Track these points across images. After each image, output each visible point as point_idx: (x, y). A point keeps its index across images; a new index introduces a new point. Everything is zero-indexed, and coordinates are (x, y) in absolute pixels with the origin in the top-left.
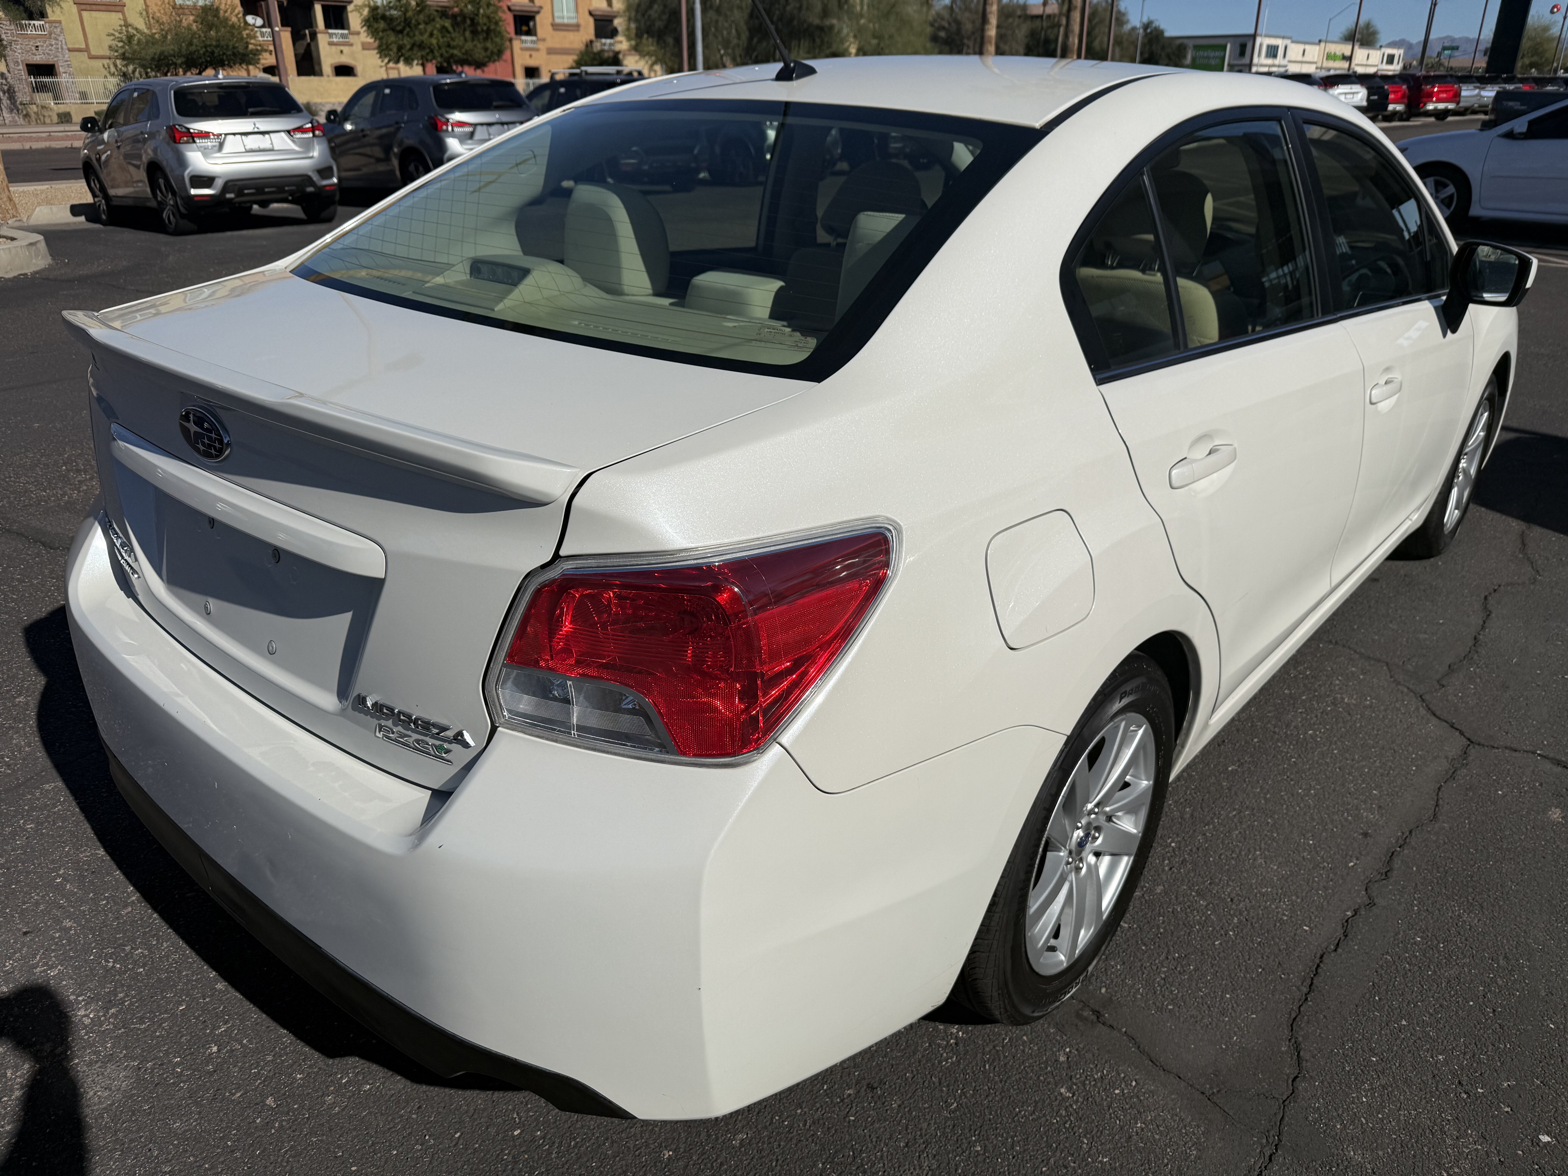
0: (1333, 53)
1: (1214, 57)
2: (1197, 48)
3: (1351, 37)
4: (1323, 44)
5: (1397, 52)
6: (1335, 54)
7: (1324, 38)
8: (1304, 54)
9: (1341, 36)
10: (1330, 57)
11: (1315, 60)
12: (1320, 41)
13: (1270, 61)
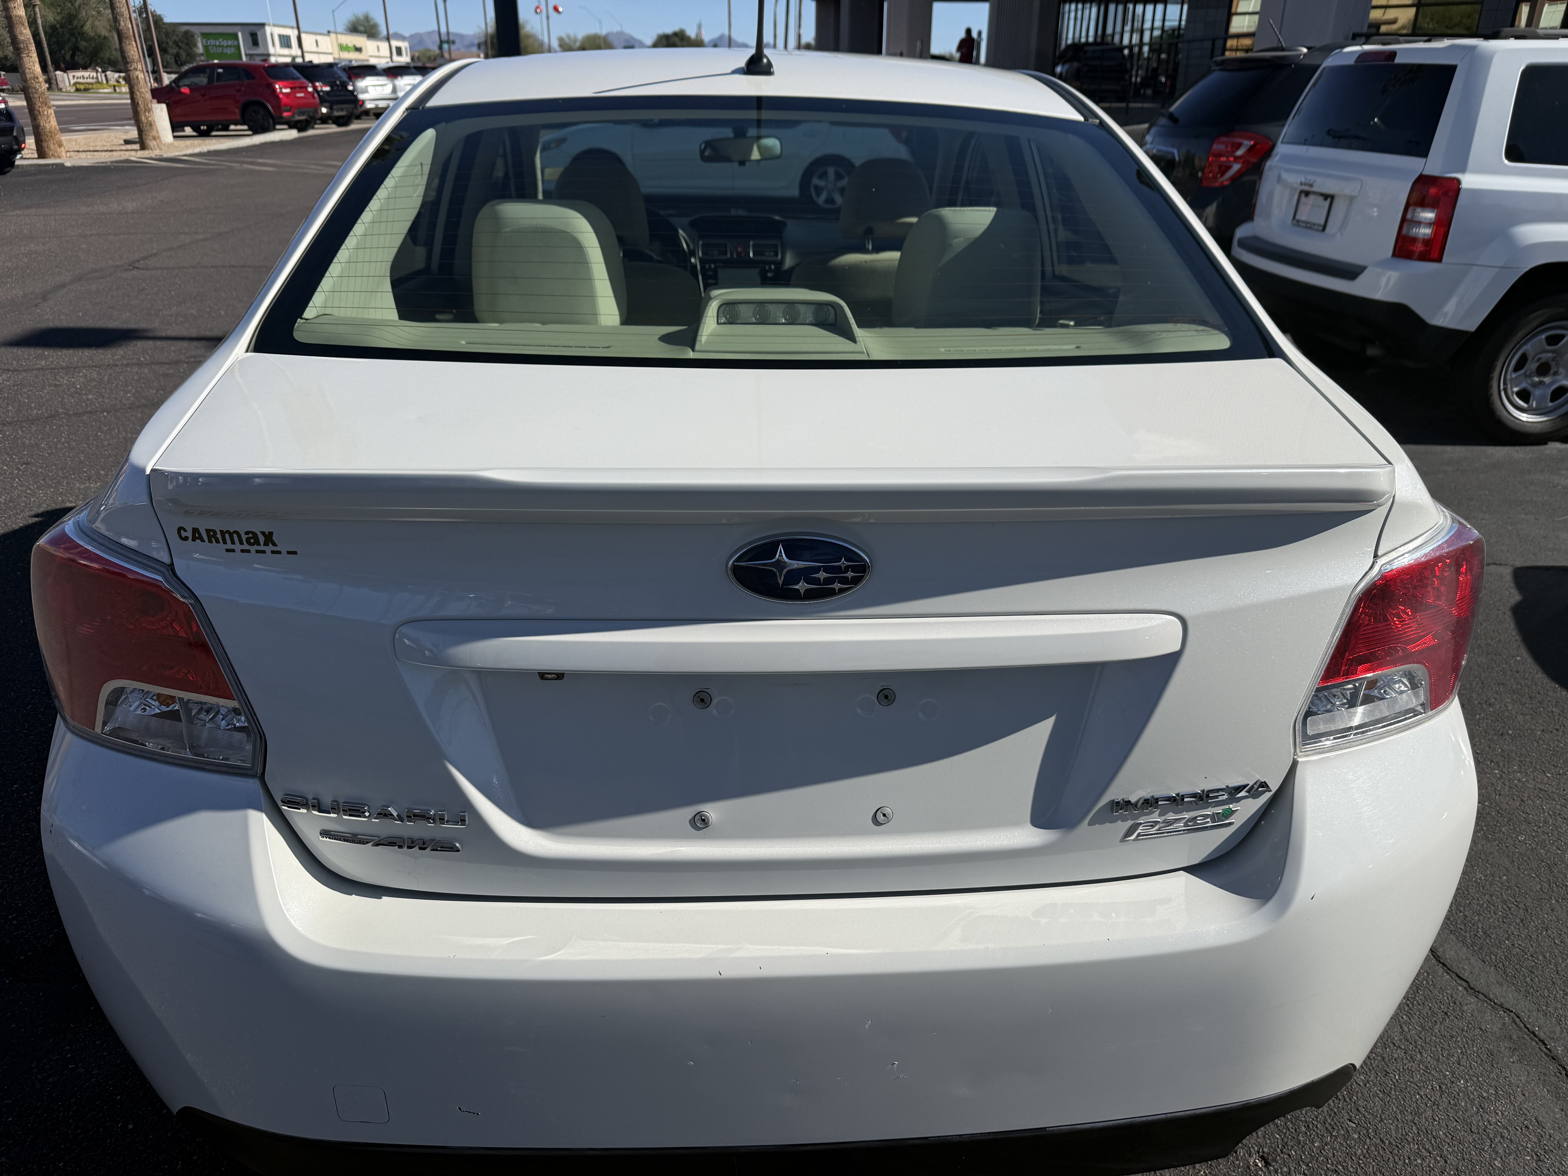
0: (344, 45)
1: (227, 46)
2: (205, 35)
3: (354, 29)
4: (333, 35)
5: (404, 45)
6: (347, 45)
7: (332, 29)
8: (317, 45)
9: (345, 27)
10: (343, 48)
11: (330, 51)
12: (329, 32)
13: (286, 51)
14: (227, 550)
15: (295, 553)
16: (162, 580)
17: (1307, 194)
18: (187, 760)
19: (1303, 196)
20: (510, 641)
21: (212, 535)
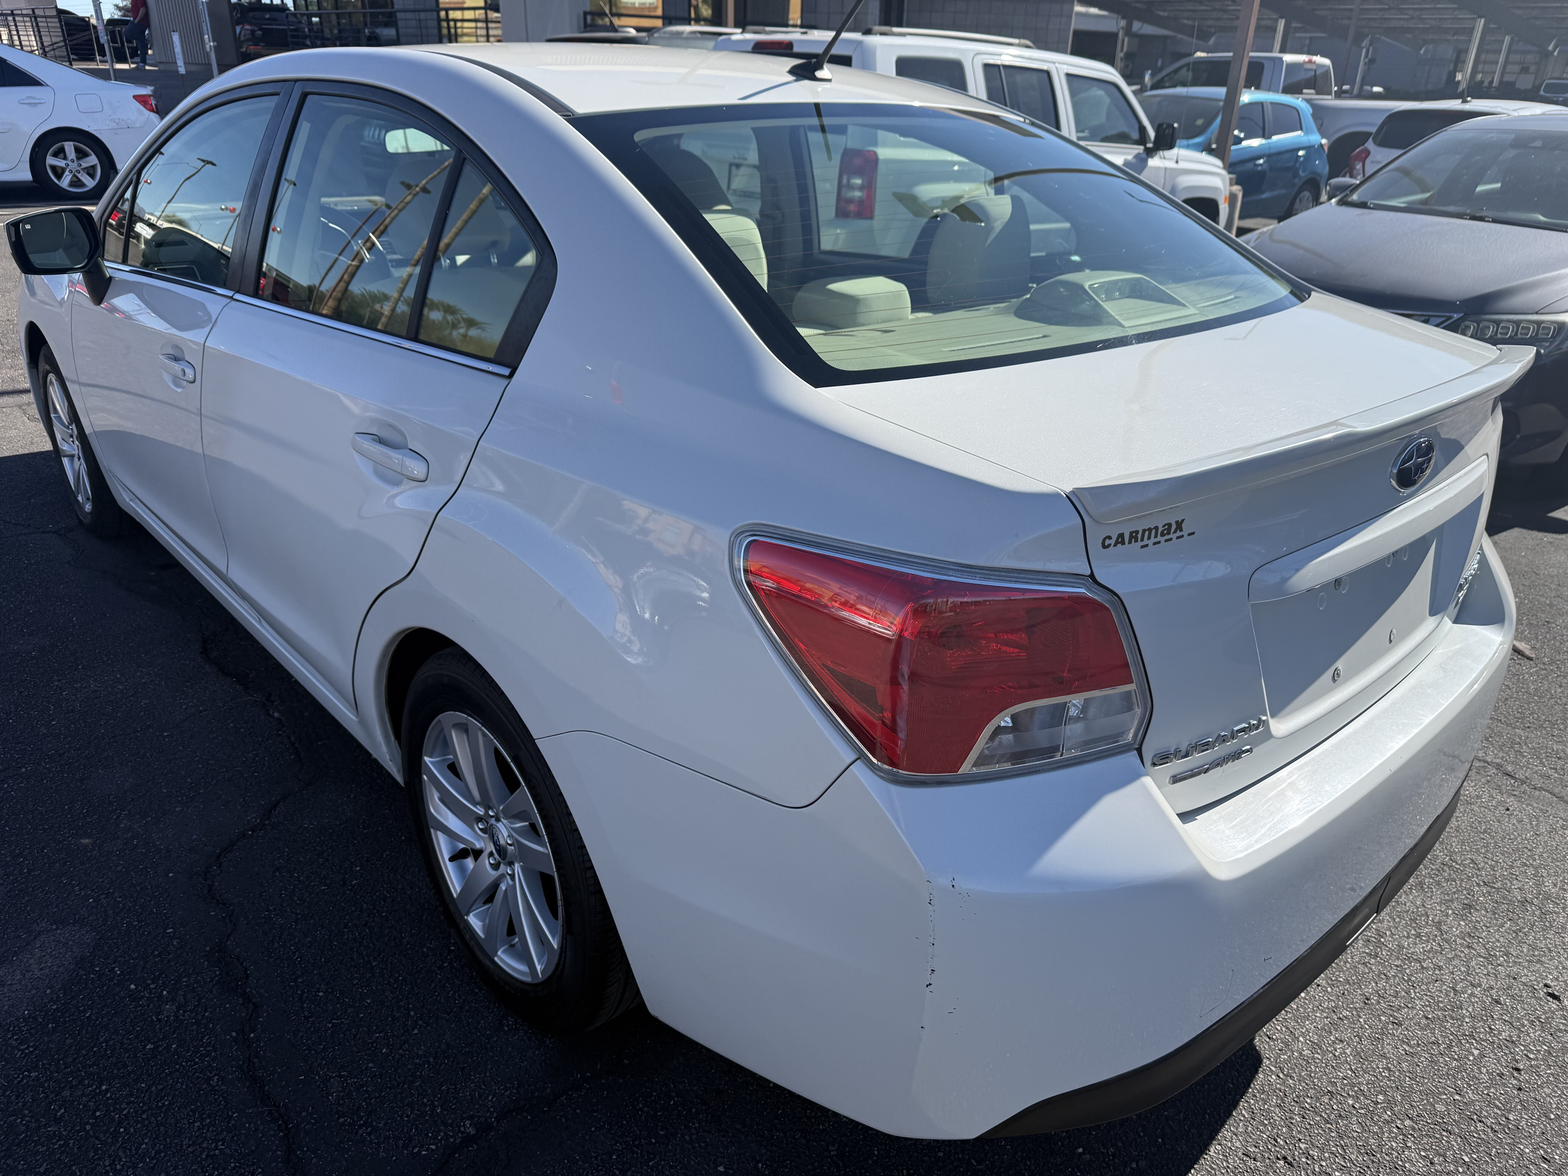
14: (1142, 547)
15: (1193, 533)
16: (1085, 591)
17: (738, 166)
18: (1075, 758)
19: (734, 169)
20: (1320, 562)
21: (1134, 536)
